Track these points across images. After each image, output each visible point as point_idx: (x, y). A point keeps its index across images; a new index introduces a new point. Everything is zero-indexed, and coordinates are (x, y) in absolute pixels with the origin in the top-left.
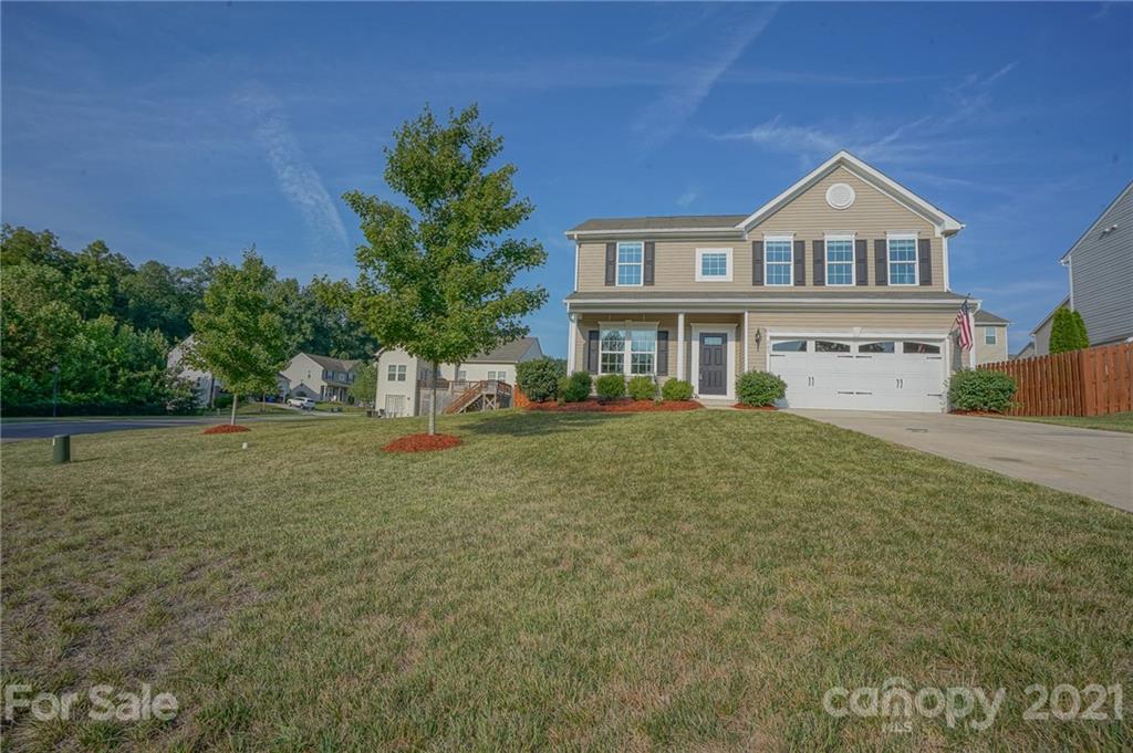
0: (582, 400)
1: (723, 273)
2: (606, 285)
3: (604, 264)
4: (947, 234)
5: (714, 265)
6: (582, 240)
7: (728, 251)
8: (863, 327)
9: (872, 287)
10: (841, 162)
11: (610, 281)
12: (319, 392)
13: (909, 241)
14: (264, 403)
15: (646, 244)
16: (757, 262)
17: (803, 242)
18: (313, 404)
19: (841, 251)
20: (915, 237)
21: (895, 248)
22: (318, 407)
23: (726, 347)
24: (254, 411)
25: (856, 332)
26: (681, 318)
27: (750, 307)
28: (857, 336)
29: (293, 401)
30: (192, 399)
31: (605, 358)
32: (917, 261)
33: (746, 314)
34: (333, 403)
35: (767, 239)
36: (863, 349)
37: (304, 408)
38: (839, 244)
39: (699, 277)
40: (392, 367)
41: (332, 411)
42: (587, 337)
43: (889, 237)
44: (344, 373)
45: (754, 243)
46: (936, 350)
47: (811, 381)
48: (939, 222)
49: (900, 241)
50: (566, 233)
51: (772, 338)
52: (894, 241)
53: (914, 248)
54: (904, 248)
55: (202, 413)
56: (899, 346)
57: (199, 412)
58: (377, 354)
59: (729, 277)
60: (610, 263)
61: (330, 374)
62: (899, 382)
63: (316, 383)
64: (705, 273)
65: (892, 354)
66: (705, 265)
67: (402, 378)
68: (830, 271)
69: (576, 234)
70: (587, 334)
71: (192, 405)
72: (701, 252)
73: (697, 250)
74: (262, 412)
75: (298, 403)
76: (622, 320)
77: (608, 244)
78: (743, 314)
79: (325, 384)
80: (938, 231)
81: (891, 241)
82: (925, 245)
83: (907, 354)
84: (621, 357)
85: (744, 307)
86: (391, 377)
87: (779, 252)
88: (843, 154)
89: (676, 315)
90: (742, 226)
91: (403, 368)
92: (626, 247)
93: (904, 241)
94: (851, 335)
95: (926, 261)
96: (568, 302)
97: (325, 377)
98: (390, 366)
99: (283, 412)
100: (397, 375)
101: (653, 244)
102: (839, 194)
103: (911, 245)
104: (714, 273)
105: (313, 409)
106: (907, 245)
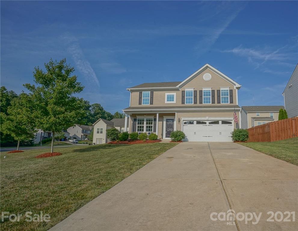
0: (125, 140)
1: (173, 100)
2: (139, 105)
3: (139, 98)
4: (237, 88)
5: (170, 98)
6: (132, 91)
7: (174, 94)
8: (209, 117)
9: (216, 104)
10: (207, 67)
11: (140, 103)
12: (80, 137)
13: (227, 90)
14: (59, 141)
15: (151, 92)
16: (183, 97)
17: (196, 91)
18: (77, 142)
19: (207, 93)
20: (228, 89)
21: (223, 92)
22: (79, 142)
23: (174, 123)
24: (56, 144)
25: (207, 118)
26: (158, 115)
27: (177, 111)
28: (208, 119)
29: (70, 141)
30: (31, 141)
31: (138, 127)
32: (229, 96)
33: (176, 113)
34: (86, 141)
35: (186, 90)
36: (210, 123)
37: (74, 143)
38: (207, 91)
39: (166, 102)
40: (98, 129)
41: (84, 143)
42: (133, 121)
43: (221, 89)
44: (90, 130)
45: (182, 91)
46: (231, 123)
47: (195, 133)
48: (235, 85)
49: (224, 90)
50: (127, 89)
51: (183, 120)
52: (223, 90)
53: (228, 92)
54: (225, 92)
55: (36, 145)
56: (220, 122)
57: (35, 145)
58: (93, 125)
59: (175, 102)
60: (140, 98)
61: (85, 131)
62: (220, 133)
63: (80, 134)
64: (168, 100)
65: (218, 125)
66: (168, 98)
67: (101, 132)
68: (204, 99)
69: (130, 89)
70: (133, 120)
71: (31, 143)
72: (167, 94)
73: (166, 94)
74: (58, 145)
75: (72, 141)
76: (143, 115)
77: (140, 92)
78: (175, 113)
79: (83, 134)
80: (235, 87)
81: (221, 90)
82: (231, 91)
83: (223, 124)
84: (143, 127)
85: (175, 111)
86: (98, 132)
87: (189, 94)
88: (207, 65)
89: (156, 114)
90: (178, 86)
91: (102, 129)
92: (145, 93)
93: (225, 90)
94: (206, 119)
95: (231, 96)
96: (124, 110)
97: (83, 132)
98: (97, 129)
99: (67, 144)
100: (100, 132)
101: (153, 92)
102: (207, 77)
103: (227, 91)
104: (170, 100)
105: (77, 143)
106: (226, 91)
